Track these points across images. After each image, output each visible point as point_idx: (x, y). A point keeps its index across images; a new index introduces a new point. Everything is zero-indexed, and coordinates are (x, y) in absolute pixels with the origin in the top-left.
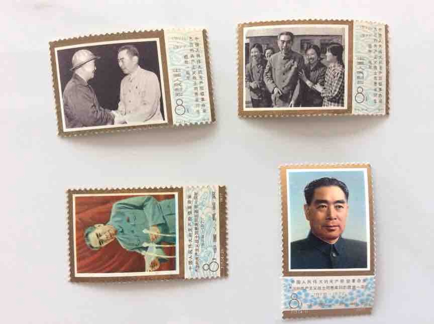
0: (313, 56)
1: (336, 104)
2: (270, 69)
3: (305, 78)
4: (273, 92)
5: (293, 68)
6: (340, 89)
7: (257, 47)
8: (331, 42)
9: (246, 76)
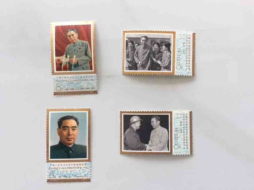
0: (157, 47)
1: (167, 70)
2: (137, 53)
3: (153, 58)
4: (138, 63)
5: (147, 53)
6: (169, 63)
7: (131, 42)
8: (165, 41)
9: (126, 55)
